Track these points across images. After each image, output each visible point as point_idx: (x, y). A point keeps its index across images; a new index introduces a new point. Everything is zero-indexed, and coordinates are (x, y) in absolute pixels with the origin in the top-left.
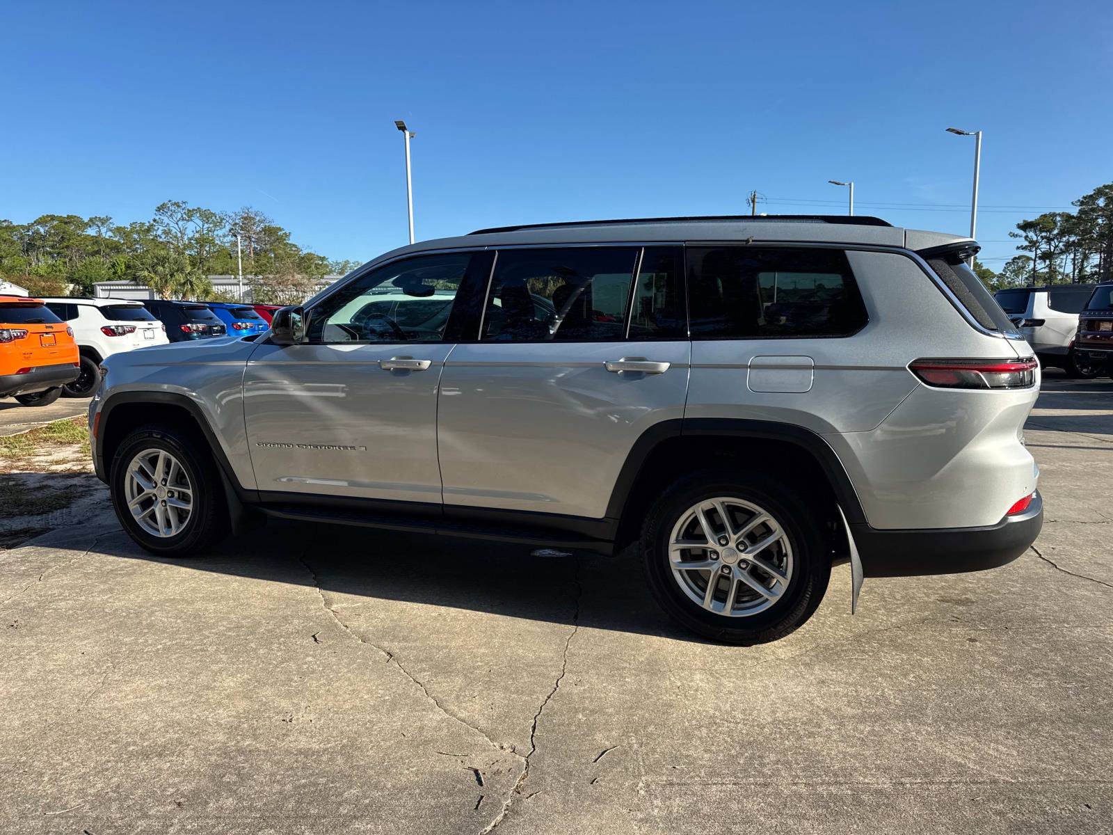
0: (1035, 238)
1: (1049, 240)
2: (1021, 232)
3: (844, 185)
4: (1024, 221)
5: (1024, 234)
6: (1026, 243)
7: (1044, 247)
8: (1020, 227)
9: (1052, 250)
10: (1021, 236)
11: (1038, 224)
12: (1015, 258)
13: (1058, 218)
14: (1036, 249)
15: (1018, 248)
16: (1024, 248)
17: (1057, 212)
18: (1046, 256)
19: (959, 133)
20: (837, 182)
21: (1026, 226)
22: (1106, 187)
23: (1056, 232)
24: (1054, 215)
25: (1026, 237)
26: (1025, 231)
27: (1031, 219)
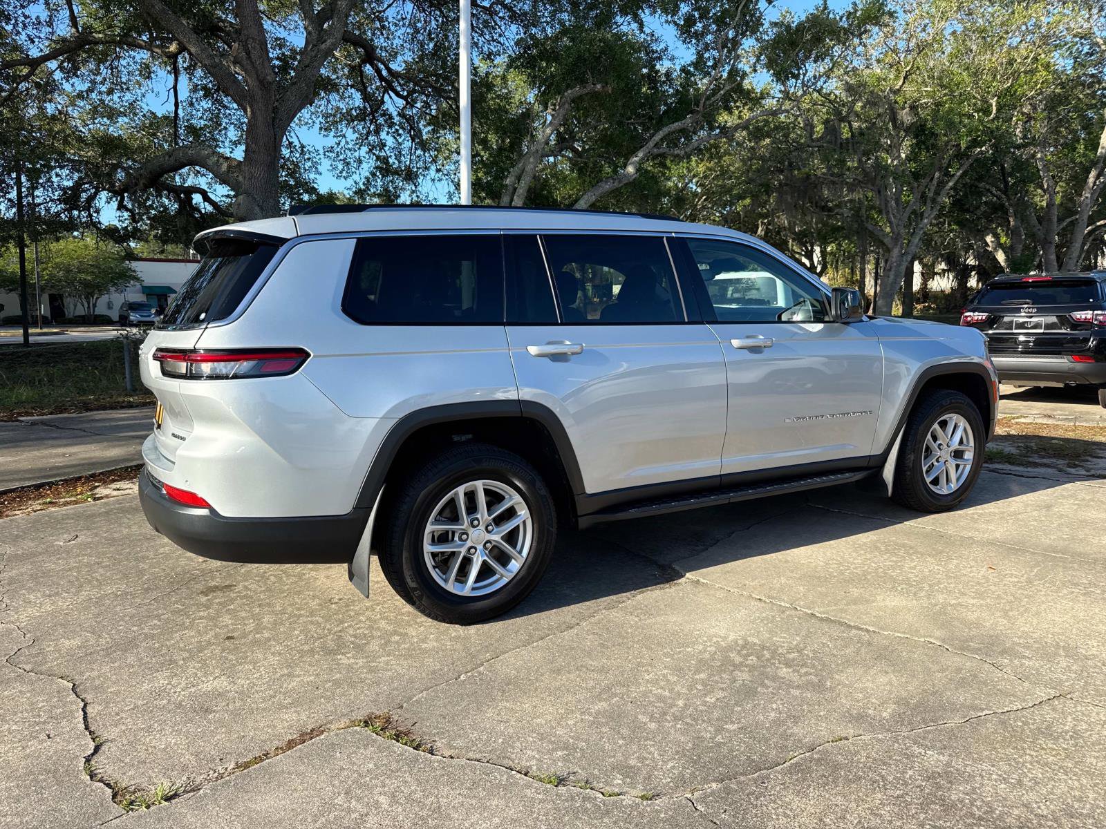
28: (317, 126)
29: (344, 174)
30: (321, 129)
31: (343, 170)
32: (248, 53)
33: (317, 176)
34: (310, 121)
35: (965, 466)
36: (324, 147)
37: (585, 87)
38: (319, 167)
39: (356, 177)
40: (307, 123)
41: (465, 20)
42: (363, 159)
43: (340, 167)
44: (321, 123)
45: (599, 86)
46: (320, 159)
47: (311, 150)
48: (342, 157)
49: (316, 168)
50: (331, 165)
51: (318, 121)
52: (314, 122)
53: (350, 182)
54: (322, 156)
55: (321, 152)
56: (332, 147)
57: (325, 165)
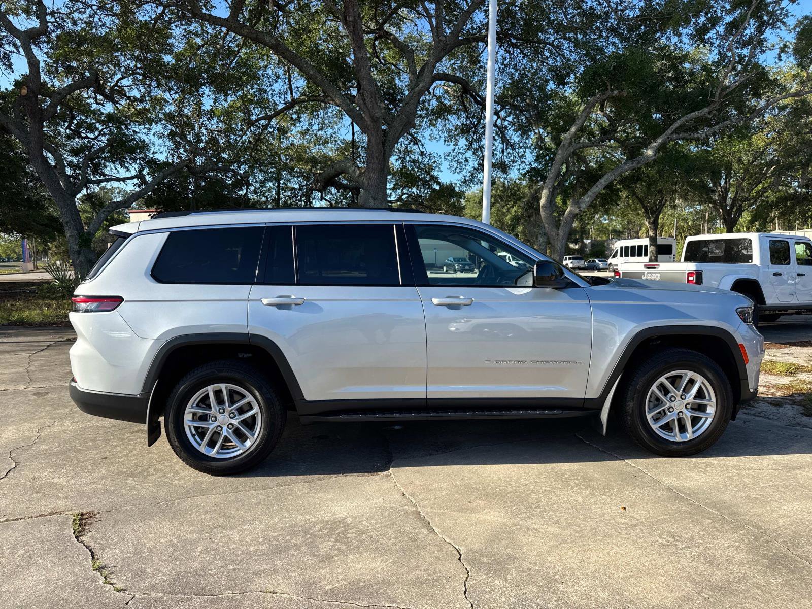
28: (443, 139)
29: (458, 170)
30: (445, 140)
31: (457, 168)
32: (364, 100)
33: (440, 173)
34: (438, 136)
35: (707, 419)
36: (444, 154)
37: (605, 94)
38: (440, 166)
39: (464, 172)
40: (436, 138)
41: (491, 60)
42: (468, 159)
43: (455, 166)
44: (445, 137)
45: (616, 92)
46: (441, 161)
47: (436, 156)
48: (456, 159)
49: (439, 168)
50: (449, 165)
51: (443, 136)
52: (440, 137)
53: (460, 176)
54: (443, 159)
55: (442, 156)
56: (450, 153)
57: (445, 165)
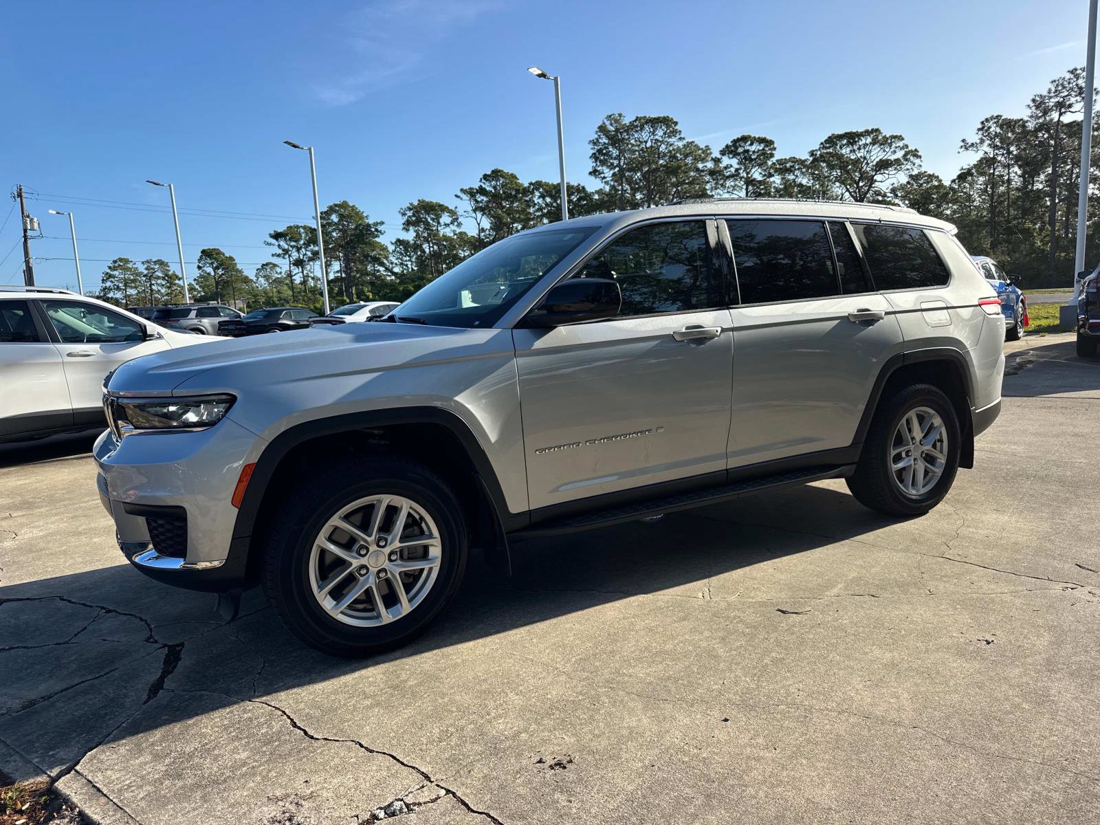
0: (286, 247)
1: (298, 250)
2: (274, 241)
3: (163, 185)
4: (275, 231)
5: (276, 243)
6: (280, 252)
7: (295, 255)
8: (271, 236)
9: (301, 258)
10: (274, 245)
11: (287, 235)
12: (263, 265)
13: (302, 230)
14: (290, 256)
15: (273, 255)
16: (279, 256)
17: (300, 225)
18: (299, 263)
19: (295, 146)
20: (156, 182)
21: (277, 236)
22: (336, 205)
23: (302, 242)
24: (298, 227)
25: (279, 246)
26: (277, 240)
27: (280, 230)
